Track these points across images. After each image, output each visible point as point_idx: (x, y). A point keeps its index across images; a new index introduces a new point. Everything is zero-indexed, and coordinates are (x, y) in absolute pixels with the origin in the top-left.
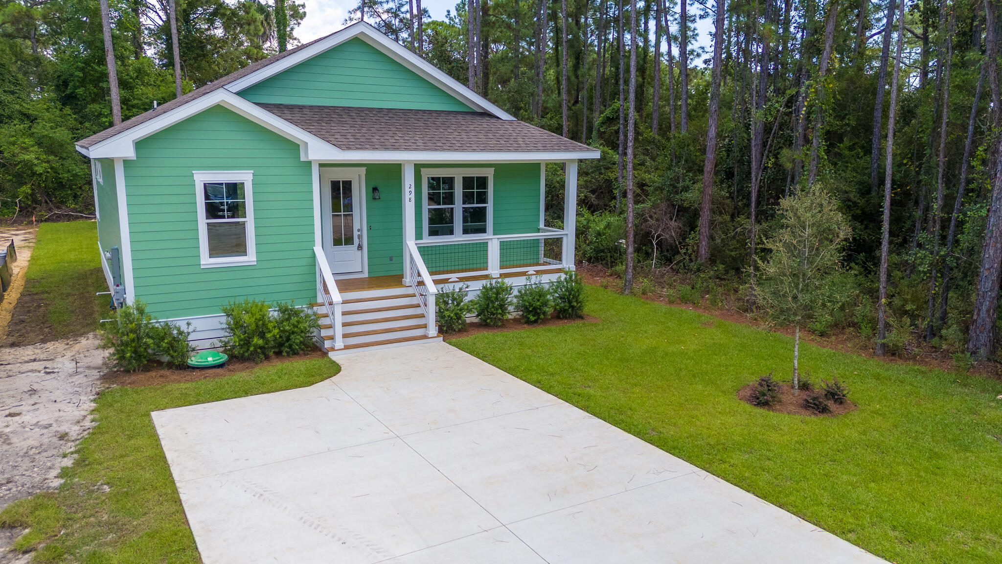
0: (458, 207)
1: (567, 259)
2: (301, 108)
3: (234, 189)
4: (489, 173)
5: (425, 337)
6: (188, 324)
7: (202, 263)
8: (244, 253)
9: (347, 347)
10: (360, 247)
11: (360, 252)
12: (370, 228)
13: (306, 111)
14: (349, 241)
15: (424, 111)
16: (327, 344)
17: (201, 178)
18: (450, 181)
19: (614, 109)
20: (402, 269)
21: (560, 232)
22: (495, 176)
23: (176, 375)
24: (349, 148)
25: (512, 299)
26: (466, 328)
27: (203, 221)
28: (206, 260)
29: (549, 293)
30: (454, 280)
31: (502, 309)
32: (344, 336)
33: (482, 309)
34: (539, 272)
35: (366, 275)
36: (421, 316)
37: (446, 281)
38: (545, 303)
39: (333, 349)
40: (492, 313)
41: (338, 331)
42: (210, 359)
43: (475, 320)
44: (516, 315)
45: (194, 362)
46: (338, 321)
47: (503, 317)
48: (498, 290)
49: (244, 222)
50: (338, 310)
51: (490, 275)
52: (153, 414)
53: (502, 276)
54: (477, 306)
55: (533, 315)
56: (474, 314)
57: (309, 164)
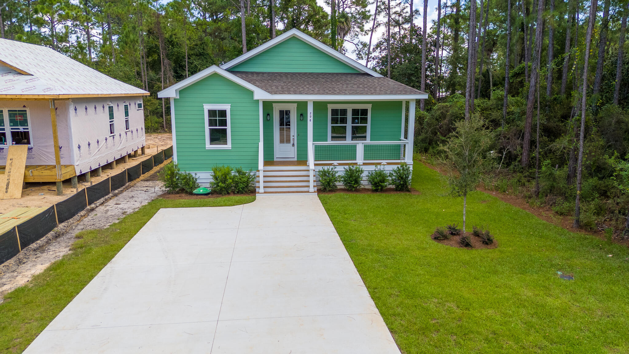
0: (349, 125)
1: (408, 157)
2: (263, 73)
3: (223, 113)
4: (369, 107)
5: (308, 192)
6: (196, 174)
7: (206, 147)
8: (225, 143)
9: (265, 192)
10: (293, 145)
11: (293, 147)
12: (298, 135)
13: (265, 75)
14: (288, 141)
15: (330, 74)
16: (257, 190)
17: (207, 107)
18: (344, 112)
19: (520, 67)
20: (307, 158)
21: (405, 141)
22: (372, 109)
23: (189, 197)
24: (275, 93)
25: (364, 176)
26: (334, 190)
27: (207, 127)
28: (208, 146)
29: (389, 176)
30: (335, 164)
31: (357, 181)
32: (264, 187)
33: (345, 181)
34: (388, 164)
35: (296, 159)
36: (309, 181)
37: (331, 164)
38: (383, 181)
39: (259, 193)
40: (349, 183)
41: (262, 184)
42: (201, 191)
43: (343, 187)
44: (369, 187)
45: (195, 191)
46: (261, 179)
47: (355, 186)
48: (353, 171)
49: (226, 129)
50: (261, 174)
51: (357, 163)
52: (161, 209)
53: (364, 164)
54: (343, 179)
55: (375, 187)
56: (341, 183)
57: (258, 101)
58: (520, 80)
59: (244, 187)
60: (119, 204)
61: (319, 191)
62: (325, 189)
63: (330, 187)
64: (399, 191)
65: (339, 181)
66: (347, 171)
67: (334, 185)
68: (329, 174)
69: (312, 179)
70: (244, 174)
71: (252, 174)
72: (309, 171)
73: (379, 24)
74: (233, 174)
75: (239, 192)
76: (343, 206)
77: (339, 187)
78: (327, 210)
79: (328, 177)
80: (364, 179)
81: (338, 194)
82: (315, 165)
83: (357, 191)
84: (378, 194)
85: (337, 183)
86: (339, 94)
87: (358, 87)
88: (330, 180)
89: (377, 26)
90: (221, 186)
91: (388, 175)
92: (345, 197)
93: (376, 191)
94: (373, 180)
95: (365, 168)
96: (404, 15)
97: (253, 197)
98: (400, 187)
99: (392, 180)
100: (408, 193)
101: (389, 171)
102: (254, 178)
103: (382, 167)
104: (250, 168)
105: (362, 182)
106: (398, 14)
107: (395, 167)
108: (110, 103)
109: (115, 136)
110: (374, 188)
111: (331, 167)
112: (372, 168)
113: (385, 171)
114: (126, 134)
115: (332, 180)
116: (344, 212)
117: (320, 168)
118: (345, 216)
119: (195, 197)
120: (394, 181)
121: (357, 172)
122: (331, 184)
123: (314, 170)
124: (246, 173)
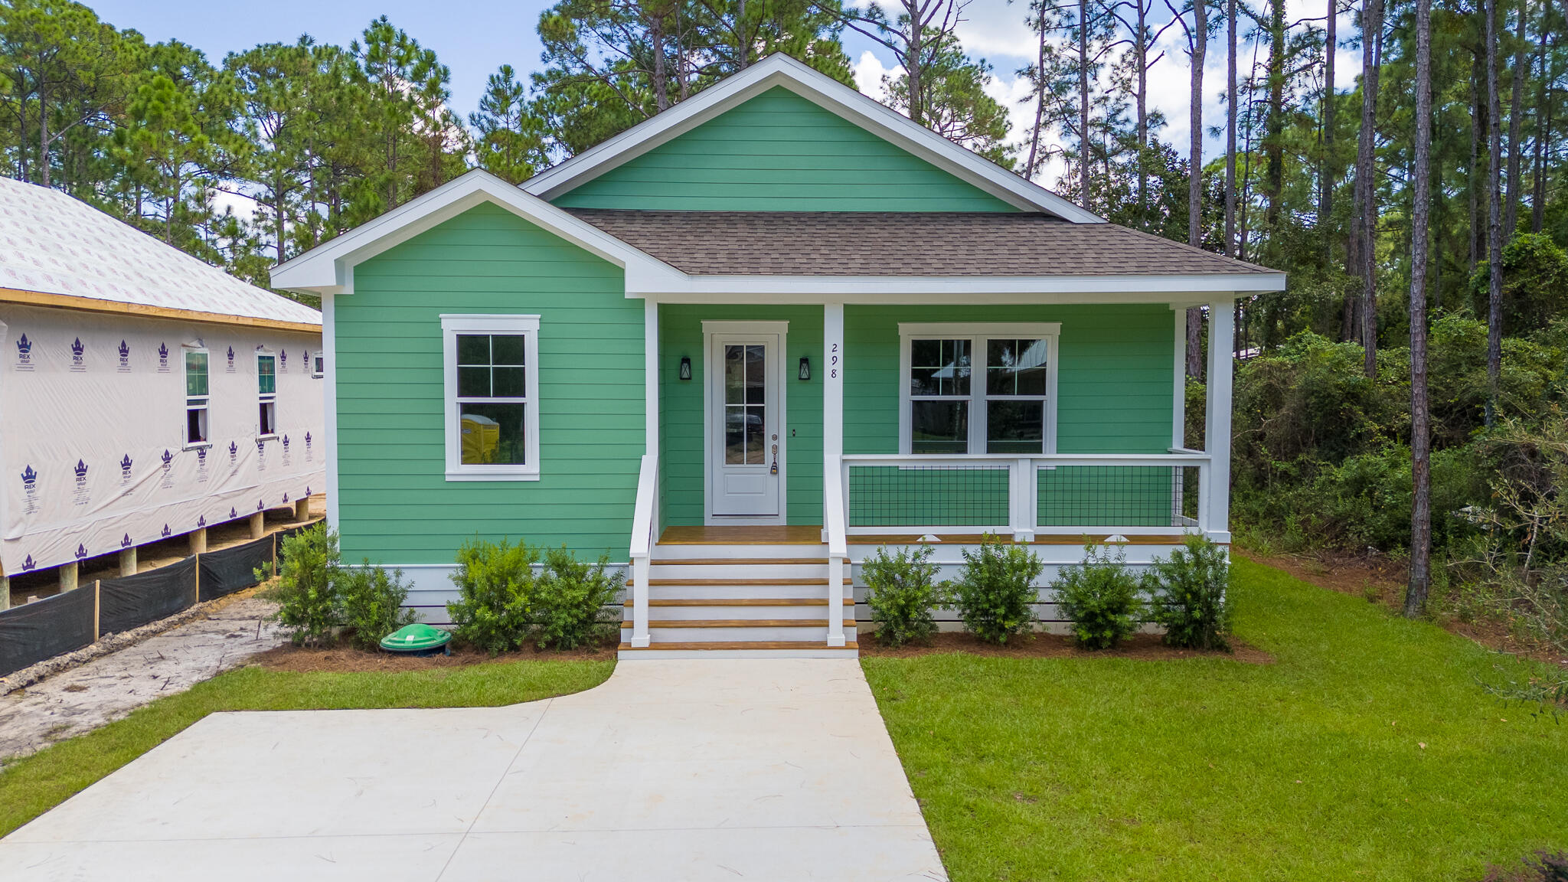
0: (980, 401)
1: (1208, 516)
3: (511, 347)
4: (1050, 333)
5: (822, 645)
6: (401, 574)
7: (447, 472)
8: (519, 458)
9: (655, 646)
10: (775, 469)
11: (775, 478)
12: (792, 434)
13: (674, 220)
14: (757, 455)
16: (625, 635)
17: (454, 326)
18: (959, 351)
19: (1512, 248)
20: (821, 516)
21: (1200, 455)
22: (1063, 340)
23: (362, 660)
24: (704, 273)
25: (1044, 586)
27: (452, 401)
28: (454, 467)
29: (1143, 586)
30: (929, 539)
31: (1014, 606)
32: (653, 625)
33: (967, 603)
34: (1134, 540)
35: (782, 521)
36: (824, 603)
37: (911, 540)
38: (1120, 607)
39: (629, 647)
40: (985, 613)
41: (640, 614)
42: (410, 638)
43: (959, 628)
44: (1063, 629)
45: (386, 642)
46: (641, 593)
47: (1008, 624)
48: (1000, 565)
49: (522, 405)
50: (641, 574)
51: (1011, 536)
52: (214, 715)
53: (1040, 540)
54: (959, 597)
55: (1089, 630)
56: (954, 613)
57: (639, 304)
58: (1515, 285)
59: (573, 627)
60: (81, 689)
61: (868, 643)
62: (889, 634)
63: (909, 628)
64: (1186, 646)
65: (946, 605)
66: (977, 565)
67: (924, 621)
68: (904, 574)
69: (837, 593)
70: (580, 575)
71: (609, 573)
72: (825, 562)
73: (1048, 156)
74: (538, 574)
75: (557, 646)
76: (965, 714)
77: (943, 628)
78: (901, 735)
79: (902, 586)
80: (1044, 596)
81: (941, 657)
82: (851, 540)
83: (1016, 643)
84: (1105, 658)
85: (936, 613)
86: (941, 273)
87: (1013, 252)
88: (910, 600)
89: (1041, 161)
90: (482, 622)
91: (1138, 582)
92: (971, 668)
93: (1093, 645)
94: (1080, 602)
95: (1046, 555)
96: (1118, 128)
97: (604, 665)
98: (1189, 630)
99: (1156, 603)
100: (1223, 659)
101: (1141, 570)
102: (617, 589)
103: (1114, 551)
104: (604, 553)
105: (1034, 608)
106: (1101, 125)
107: (1165, 554)
108: (195, 343)
109: (208, 451)
110: (1086, 636)
111: (913, 549)
112: (1074, 555)
113: (1126, 569)
114: (261, 446)
115: (915, 599)
116: (975, 748)
117: (871, 553)
118: (982, 769)
119: (383, 661)
120: (1160, 612)
121: (1016, 569)
122: (914, 615)
123: (846, 562)
124: (585, 569)
